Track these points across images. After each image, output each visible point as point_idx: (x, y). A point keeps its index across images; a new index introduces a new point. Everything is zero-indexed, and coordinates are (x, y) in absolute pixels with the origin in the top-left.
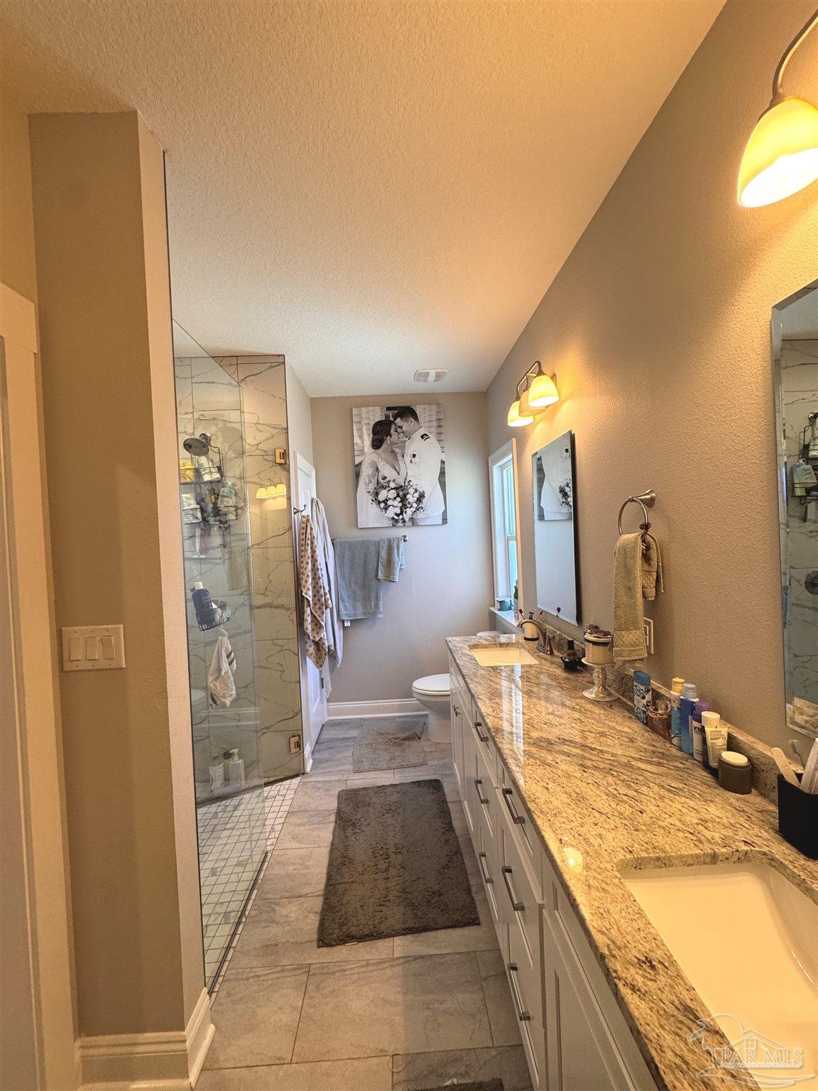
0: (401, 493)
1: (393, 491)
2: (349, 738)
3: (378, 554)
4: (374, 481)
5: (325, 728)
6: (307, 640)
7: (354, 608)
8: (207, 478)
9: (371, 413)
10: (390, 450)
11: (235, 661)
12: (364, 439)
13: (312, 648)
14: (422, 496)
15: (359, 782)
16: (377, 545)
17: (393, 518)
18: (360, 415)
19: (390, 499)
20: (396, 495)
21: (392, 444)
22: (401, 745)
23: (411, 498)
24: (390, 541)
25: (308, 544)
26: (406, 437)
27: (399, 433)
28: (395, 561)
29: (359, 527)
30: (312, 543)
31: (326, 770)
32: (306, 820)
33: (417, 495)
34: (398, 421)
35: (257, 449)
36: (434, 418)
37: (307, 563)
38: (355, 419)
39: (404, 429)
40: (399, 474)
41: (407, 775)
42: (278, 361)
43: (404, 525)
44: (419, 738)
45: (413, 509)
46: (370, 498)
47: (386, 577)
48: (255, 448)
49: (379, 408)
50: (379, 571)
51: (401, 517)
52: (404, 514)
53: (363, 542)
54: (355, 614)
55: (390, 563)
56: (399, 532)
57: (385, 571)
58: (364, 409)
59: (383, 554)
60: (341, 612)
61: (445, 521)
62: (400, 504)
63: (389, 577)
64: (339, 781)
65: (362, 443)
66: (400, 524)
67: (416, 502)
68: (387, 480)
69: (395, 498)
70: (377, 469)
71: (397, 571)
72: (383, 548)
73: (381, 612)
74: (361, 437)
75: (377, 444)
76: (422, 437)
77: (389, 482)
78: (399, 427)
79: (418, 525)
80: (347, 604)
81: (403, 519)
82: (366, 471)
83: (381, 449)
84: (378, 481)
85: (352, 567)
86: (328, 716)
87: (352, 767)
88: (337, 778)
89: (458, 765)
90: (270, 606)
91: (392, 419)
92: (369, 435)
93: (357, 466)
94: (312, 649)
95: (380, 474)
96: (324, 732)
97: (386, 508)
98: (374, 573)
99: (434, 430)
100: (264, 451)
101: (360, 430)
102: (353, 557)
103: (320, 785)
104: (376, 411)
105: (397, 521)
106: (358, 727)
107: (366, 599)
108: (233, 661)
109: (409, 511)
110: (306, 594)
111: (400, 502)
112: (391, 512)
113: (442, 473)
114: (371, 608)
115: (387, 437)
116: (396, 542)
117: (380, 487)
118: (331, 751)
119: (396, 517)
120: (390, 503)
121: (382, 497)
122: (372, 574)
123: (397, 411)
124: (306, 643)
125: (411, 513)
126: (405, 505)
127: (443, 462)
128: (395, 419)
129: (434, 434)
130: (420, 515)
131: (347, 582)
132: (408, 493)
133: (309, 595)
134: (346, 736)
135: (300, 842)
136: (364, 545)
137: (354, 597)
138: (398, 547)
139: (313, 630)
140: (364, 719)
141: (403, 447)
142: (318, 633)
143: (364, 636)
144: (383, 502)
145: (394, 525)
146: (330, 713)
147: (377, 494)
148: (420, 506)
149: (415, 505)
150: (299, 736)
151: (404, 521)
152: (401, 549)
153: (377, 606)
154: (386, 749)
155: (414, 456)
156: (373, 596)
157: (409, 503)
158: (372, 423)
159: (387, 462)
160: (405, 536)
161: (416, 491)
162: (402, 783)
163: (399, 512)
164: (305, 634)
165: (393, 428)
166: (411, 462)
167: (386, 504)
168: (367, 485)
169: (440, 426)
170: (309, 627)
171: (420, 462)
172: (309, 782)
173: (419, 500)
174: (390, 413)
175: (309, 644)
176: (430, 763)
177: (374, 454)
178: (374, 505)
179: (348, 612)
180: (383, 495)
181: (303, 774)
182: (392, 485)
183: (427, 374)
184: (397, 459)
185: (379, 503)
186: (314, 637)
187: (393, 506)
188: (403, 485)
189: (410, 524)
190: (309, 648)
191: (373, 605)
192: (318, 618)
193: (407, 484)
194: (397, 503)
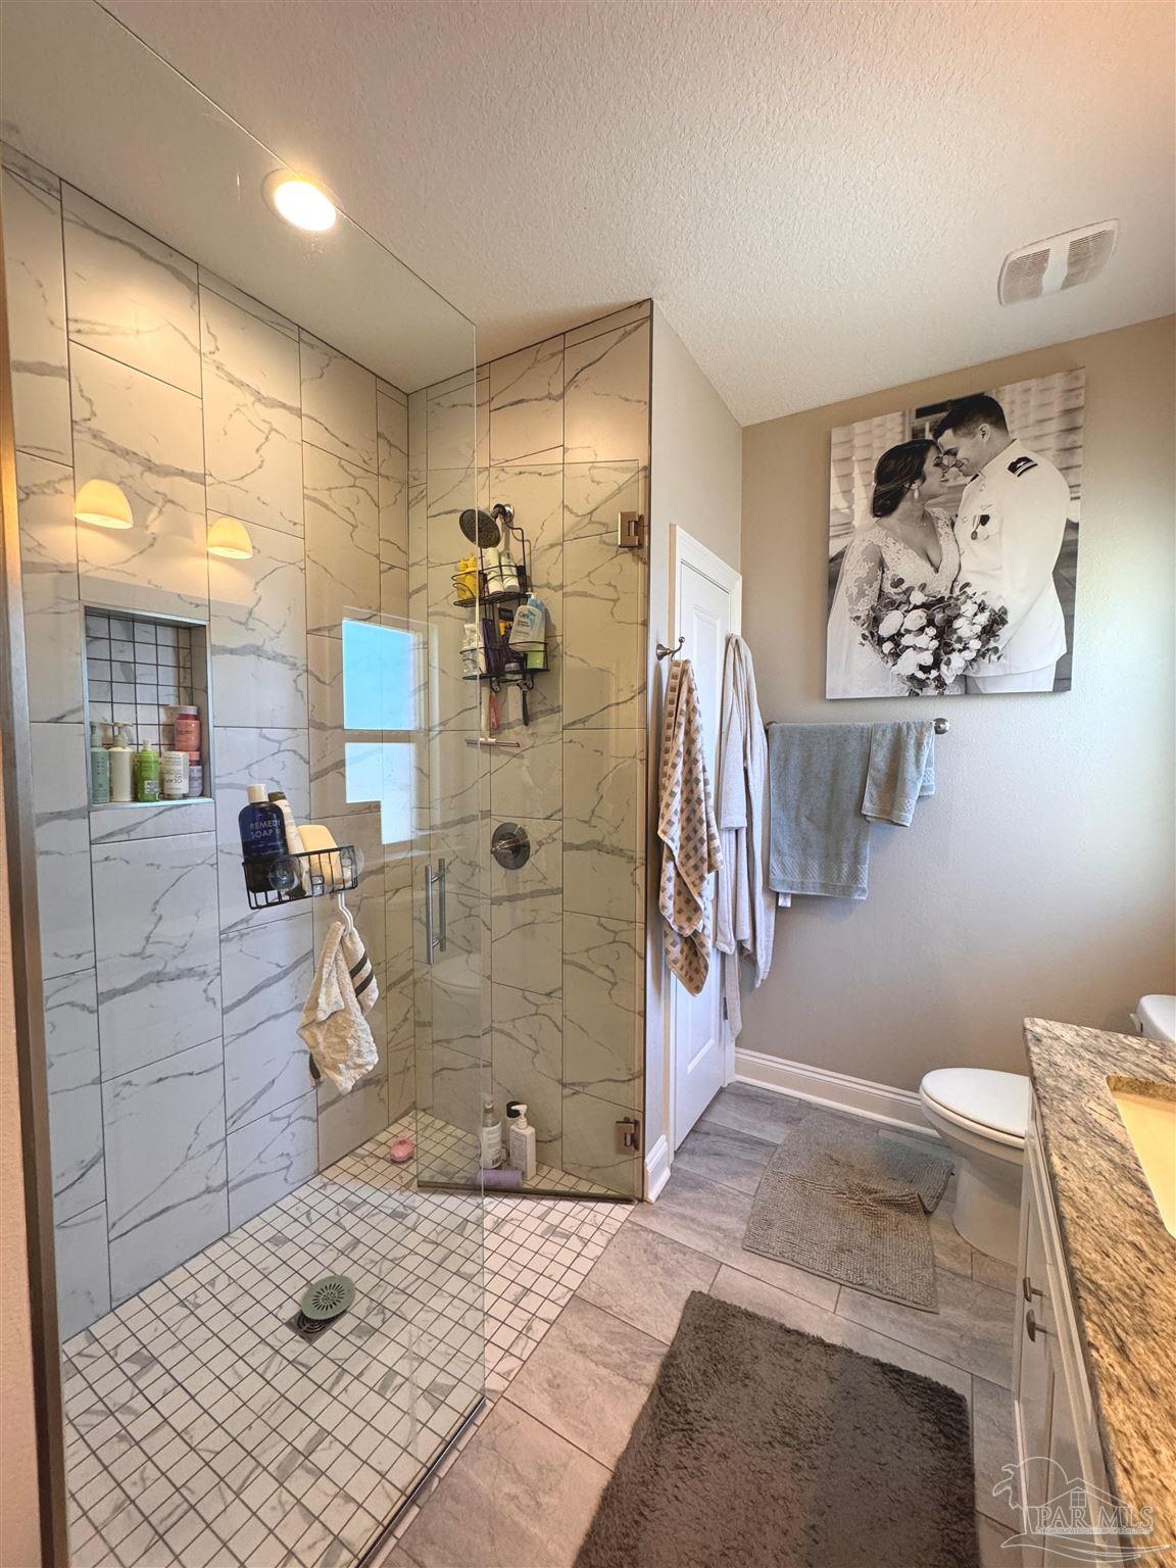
0: (939, 617)
1: (919, 612)
2: (760, 1143)
3: (867, 758)
4: (873, 593)
5: (724, 1097)
6: (668, 931)
7: (804, 872)
8: (494, 587)
9: (877, 432)
10: (918, 514)
11: (374, 980)
12: (853, 496)
13: (678, 948)
14: (998, 620)
15: (746, 1284)
16: (868, 737)
17: (912, 677)
18: (849, 442)
19: (908, 631)
20: (924, 622)
21: (926, 497)
22: (876, 1215)
23: (967, 627)
24: (899, 730)
25: (680, 724)
26: (966, 475)
27: (945, 469)
28: (908, 776)
29: (827, 697)
30: (689, 722)
31: (688, 1212)
32: (596, 1341)
33: (983, 619)
34: (948, 439)
35: (591, 522)
36: (1055, 410)
37: (674, 766)
38: (836, 453)
39: (960, 456)
40: (937, 570)
41: (875, 1325)
42: (637, 316)
43: (941, 694)
44: (927, 1213)
45: (969, 655)
46: (858, 630)
47: (882, 811)
48: (587, 520)
49: (897, 415)
50: (867, 796)
51: (934, 673)
52: (943, 667)
53: (833, 731)
54: (802, 883)
55: (893, 782)
56: (927, 709)
57: (880, 799)
58: (858, 427)
59: (880, 758)
60: (772, 876)
61: (1062, 682)
62: (935, 643)
63: (890, 813)
64: (703, 1257)
65: (850, 507)
66: (931, 691)
67: (979, 637)
68: (904, 587)
69: (922, 630)
70: (882, 565)
71: (912, 802)
72: (879, 745)
73: (864, 890)
74: (847, 493)
75: (883, 505)
76: (1013, 468)
77: (910, 590)
78: (948, 453)
79: (980, 695)
80: (788, 860)
81: (939, 679)
82: (854, 571)
83: (896, 514)
84: (881, 590)
85: (804, 786)
86: (737, 1072)
87: (744, 1227)
88: (702, 1245)
89: (1027, 1414)
90: (598, 846)
91: (929, 436)
92: (867, 485)
93: (832, 560)
94: (676, 951)
95: (889, 574)
96: (718, 1107)
97: (896, 655)
98: (855, 797)
99: (1052, 442)
100: (604, 524)
101: (847, 477)
102: (807, 760)
103: (661, 1249)
104: (889, 425)
105: (922, 684)
106: (792, 1121)
107: (831, 858)
108: (367, 981)
109: (958, 661)
110: (665, 833)
111: (936, 637)
112: (909, 663)
113: (1068, 556)
114: (839, 876)
115: (912, 482)
116: (913, 733)
117: (886, 603)
118: (712, 1162)
119: (921, 675)
120: (906, 641)
121: (887, 627)
122: (849, 803)
123: (944, 414)
124: (666, 935)
125: (962, 664)
126: (948, 645)
127: (1072, 527)
128: (938, 432)
129: (1050, 453)
130: (988, 669)
131: (793, 813)
132: (958, 616)
133: (672, 836)
134: (755, 1134)
135: (559, 1406)
136: (837, 737)
137: (804, 846)
138: (919, 745)
139: (680, 911)
140: (809, 1105)
141: (954, 499)
142: (689, 919)
143: (821, 932)
144: (891, 638)
145: (913, 694)
146: (740, 1067)
147: (876, 621)
148: (992, 644)
149: (975, 644)
150: (636, 1123)
151: (940, 683)
152: (926, 752)
153: (854, 876)
154: (836, 1212)
155: (984, 520)
156: (846, 850)
157: (960, 640)
158: (878, 455)
159: (909, 543)
160: (942, 721)
161: (982, 608)
162: (851, 1351)
163: (928, 659)
164: (660, 919)
165: (931, 456)
166: (974, 536)
167: (897, 644)
168: (853, 601)
169: (1072, 430)
170: (670, 904)
171: (1000, 533)
172: (645, 1229)
173: (989, 632)
174: (927, 424)
175: (670, 940)
176: (946, 1312)
177: (877, 529)
178: (868, 647)
179: (789, 879)
180: (890, 623)
181: (642, 1200)
182: (917, 598)
183: (1043, 256)
184: (933, 532)
185: (881, 641)
186: (681, 928)
187: (915, 648)
188: (947, 595)
189: (958, 690)
190: (671, 948)
191: (845, 869)
192: (690, 887)
193: (957, 592)
194: (927, 641)
